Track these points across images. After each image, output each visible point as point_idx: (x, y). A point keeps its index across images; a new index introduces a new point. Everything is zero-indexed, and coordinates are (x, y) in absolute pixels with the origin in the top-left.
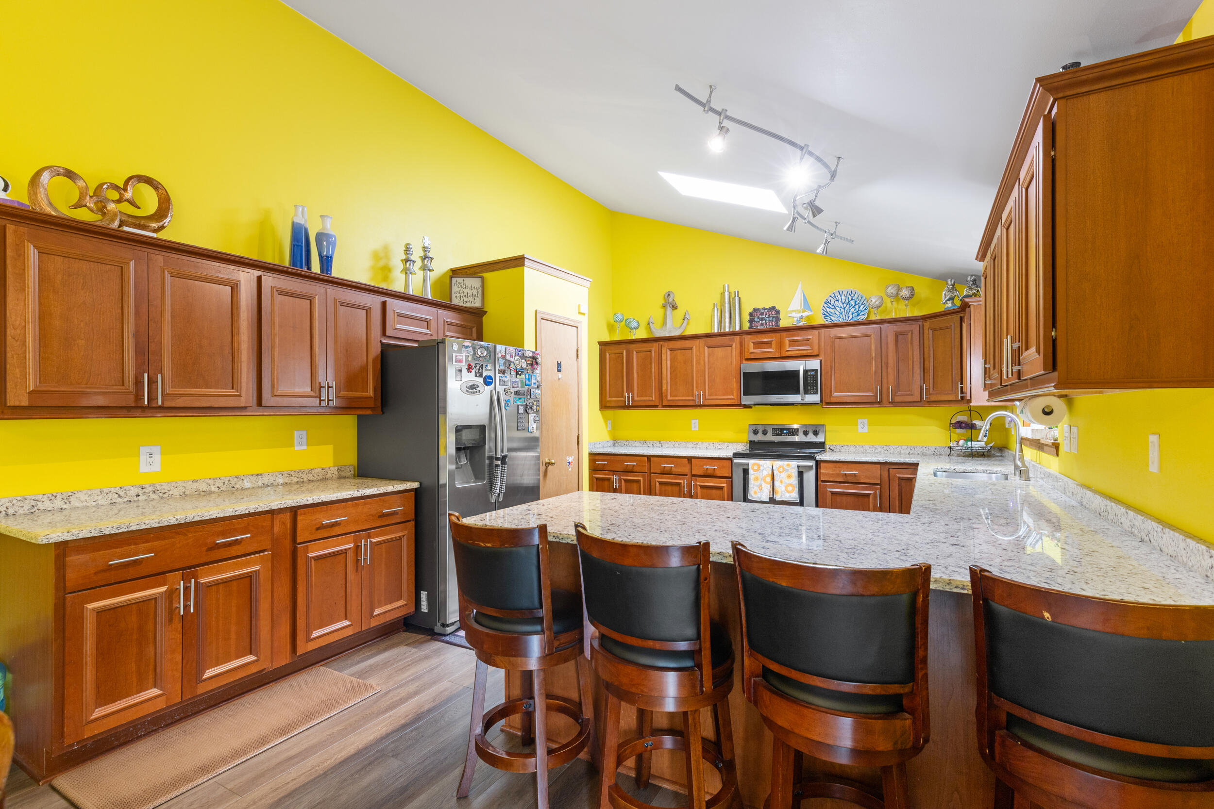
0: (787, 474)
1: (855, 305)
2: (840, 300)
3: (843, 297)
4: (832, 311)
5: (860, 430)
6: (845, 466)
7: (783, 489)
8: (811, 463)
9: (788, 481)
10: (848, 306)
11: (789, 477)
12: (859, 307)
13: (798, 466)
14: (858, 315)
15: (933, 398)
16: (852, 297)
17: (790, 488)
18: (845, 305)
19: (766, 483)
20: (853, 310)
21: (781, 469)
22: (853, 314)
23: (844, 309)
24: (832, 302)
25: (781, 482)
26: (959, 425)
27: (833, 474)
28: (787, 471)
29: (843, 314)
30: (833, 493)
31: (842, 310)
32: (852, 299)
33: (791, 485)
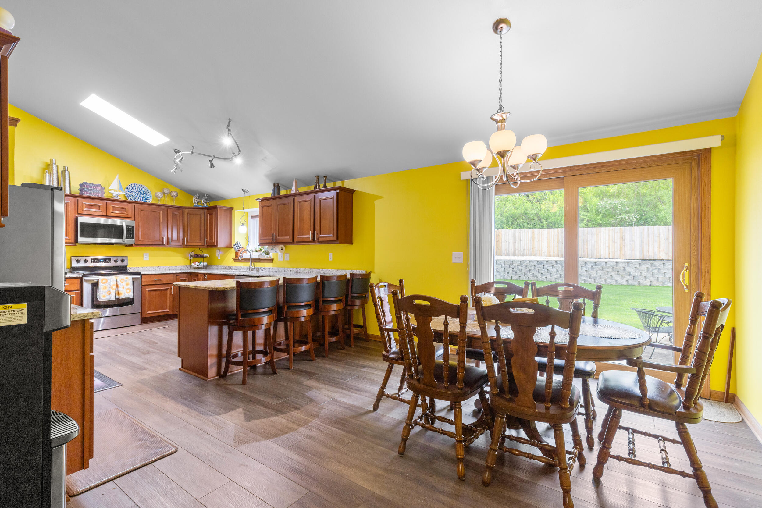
0: (126, 283)
1: (144, 193)
2: (135, 189)
3: (136, 188)
4: (130, 193)
5: (145, 259)
6: (155, 276)
7: (125, 292)
8: (139, 276)
9: (126, 287)
10: (139, 193)
11: (127, 284)
12: (146, 195)
13: (133, 278)
14: (146, 199)
15: (189, 244)
16: (142, 189)
17: (128, 291)
18: (138, 192)
19: (113, 289)
20: (142, 196)
21: (123, 281)
22: (143, 198)
23: (137, 194)
24: (130, 189)
25: (123, 288)
26: (196, 256)
27: (149, 281)
28: (126, 281)
29: (137, 197)
30: (149, 291)
31: (136, 195)
32: (142, 190)
33: (128, 289)
